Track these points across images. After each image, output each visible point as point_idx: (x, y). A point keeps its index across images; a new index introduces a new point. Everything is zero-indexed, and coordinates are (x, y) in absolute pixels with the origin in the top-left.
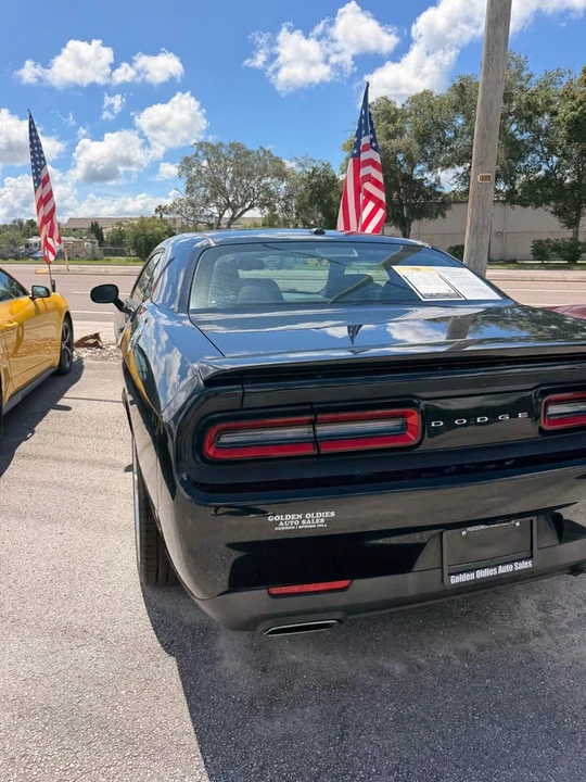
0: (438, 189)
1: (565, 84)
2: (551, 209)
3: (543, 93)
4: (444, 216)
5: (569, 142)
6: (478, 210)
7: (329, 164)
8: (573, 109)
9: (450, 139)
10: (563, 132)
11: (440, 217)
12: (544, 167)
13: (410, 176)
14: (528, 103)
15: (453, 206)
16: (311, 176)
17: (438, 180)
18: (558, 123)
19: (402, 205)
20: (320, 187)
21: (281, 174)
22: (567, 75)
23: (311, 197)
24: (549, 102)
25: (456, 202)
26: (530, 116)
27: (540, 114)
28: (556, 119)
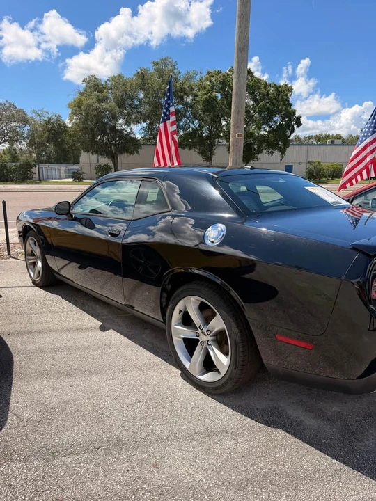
0: (132, 136)
1: (198, 79)
2: (197, 150)
3: (188, 84)
4: (138, 152)
5: (204, 112)
6: (236, 154)
7: (59, 116)
8: (205, 94)
9: (137, 105)
10: (200, 107)
11: (136, 154)
12: (192, 125)
13: (115, 127)
14: (181, 88)
15: (143, 147)
16: (48, 123)
17: (131, 130)
18: (198, 102)
19: (111, 145)
20: (55, 130)
21: (25, 121)
22: (199, 74)
23: (48, 137)
24: (192, 89)
25: (144, 144)
26: (182, 96)
27: (188, 96)
28: (197, 99)
